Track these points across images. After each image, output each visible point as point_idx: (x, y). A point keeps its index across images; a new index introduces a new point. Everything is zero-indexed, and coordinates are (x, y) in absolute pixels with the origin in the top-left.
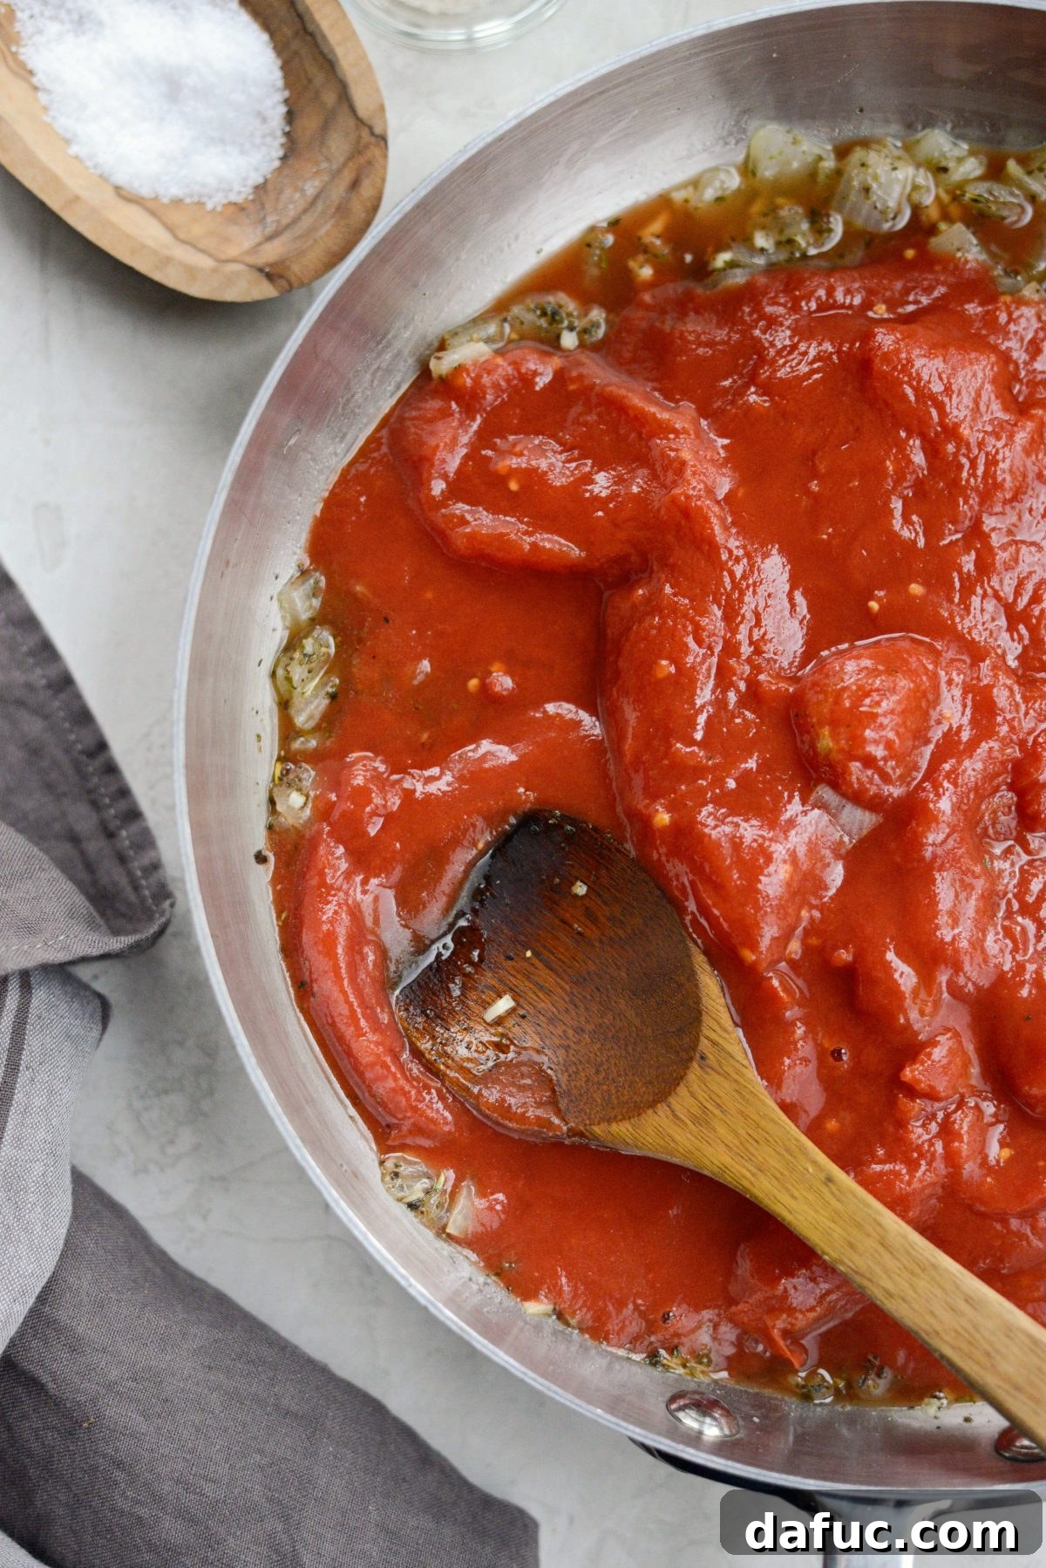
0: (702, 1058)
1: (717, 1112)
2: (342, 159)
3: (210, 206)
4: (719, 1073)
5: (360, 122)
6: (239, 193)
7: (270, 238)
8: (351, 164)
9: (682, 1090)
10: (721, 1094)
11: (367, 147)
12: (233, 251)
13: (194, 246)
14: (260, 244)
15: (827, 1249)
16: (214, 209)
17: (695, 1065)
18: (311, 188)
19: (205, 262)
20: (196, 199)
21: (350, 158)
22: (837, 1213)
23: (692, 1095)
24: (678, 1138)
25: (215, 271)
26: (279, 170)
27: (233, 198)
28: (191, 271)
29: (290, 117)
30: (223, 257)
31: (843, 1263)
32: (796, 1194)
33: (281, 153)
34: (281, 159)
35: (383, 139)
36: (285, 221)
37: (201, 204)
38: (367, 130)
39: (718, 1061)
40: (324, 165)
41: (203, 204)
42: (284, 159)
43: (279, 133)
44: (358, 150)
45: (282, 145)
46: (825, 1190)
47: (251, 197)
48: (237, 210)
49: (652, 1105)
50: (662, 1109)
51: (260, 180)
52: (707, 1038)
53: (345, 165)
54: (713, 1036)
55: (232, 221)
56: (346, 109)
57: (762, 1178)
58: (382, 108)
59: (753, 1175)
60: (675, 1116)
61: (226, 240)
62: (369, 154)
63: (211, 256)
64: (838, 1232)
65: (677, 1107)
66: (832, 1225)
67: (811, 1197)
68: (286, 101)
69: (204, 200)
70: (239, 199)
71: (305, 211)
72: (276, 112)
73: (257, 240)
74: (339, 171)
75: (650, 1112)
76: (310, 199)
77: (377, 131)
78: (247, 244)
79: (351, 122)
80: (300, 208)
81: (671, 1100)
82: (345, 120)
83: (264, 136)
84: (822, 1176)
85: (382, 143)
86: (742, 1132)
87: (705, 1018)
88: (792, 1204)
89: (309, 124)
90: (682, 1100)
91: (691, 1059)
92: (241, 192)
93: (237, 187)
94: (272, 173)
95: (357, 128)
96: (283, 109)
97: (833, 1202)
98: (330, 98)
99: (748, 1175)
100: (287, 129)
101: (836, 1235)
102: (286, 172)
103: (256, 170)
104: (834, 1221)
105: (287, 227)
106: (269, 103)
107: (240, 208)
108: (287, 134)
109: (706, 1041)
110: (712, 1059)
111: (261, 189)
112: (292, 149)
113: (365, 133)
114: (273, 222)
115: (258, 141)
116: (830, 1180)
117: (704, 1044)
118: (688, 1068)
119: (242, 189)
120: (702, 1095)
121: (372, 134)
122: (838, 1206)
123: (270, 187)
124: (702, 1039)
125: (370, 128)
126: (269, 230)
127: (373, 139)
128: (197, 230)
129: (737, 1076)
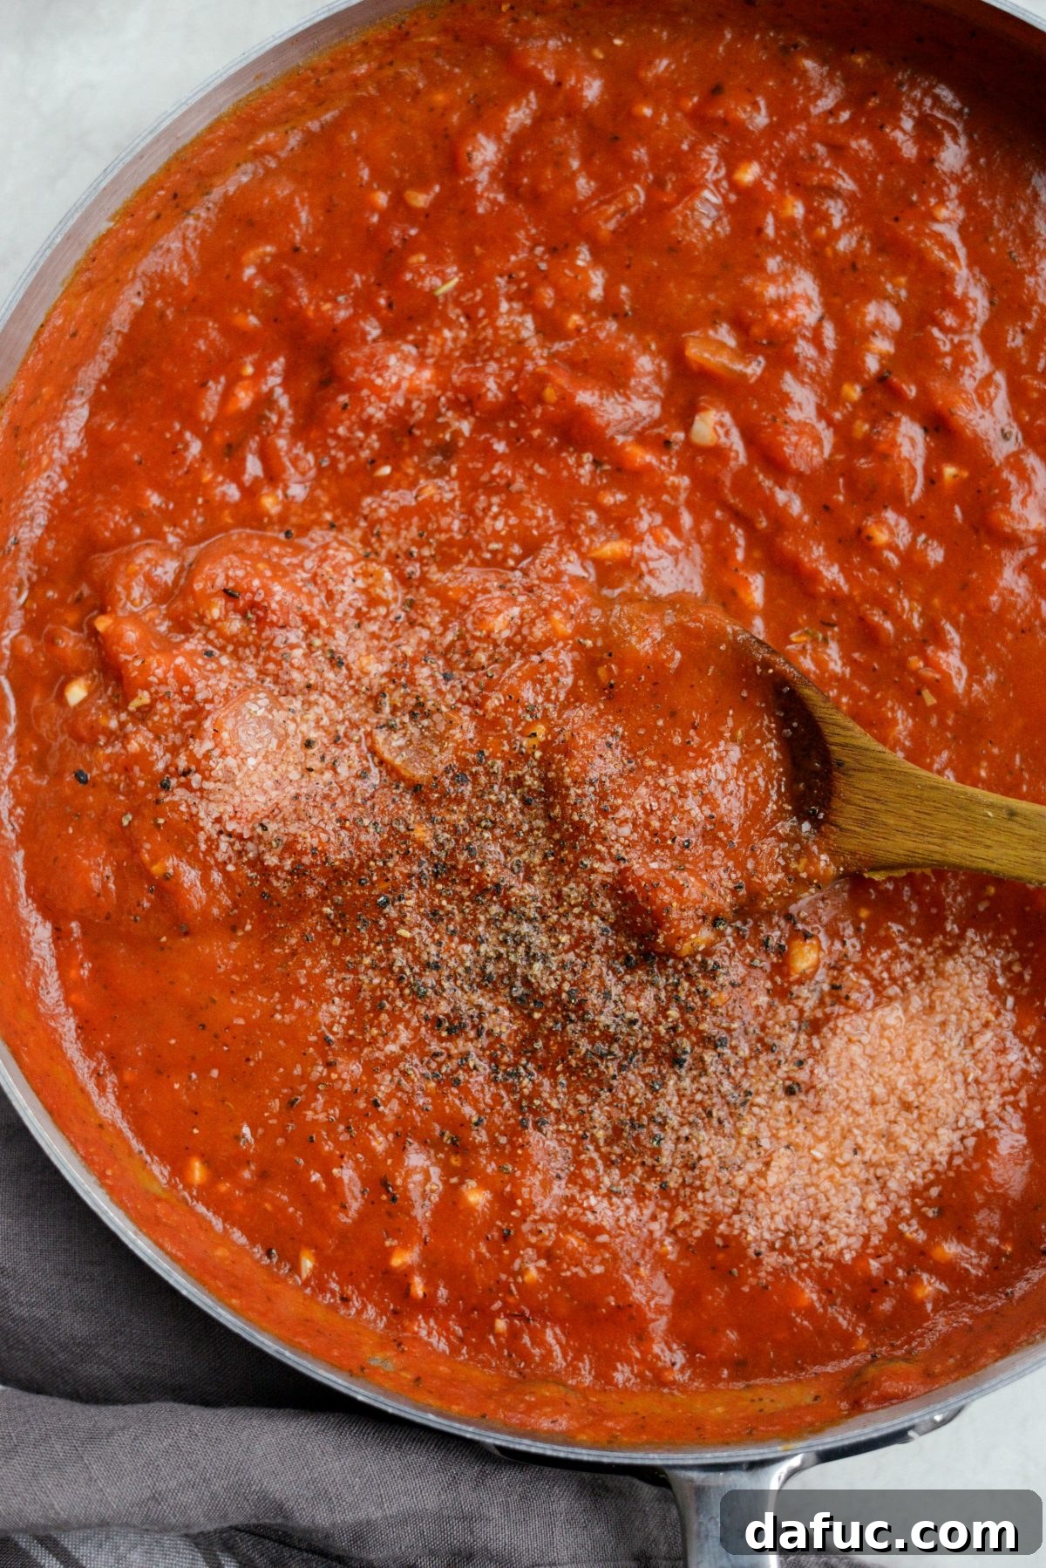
0: (841, 764)
1: (877, 806)
4: (862, 771)
9: (838, 804)
10: (874, 788)
17: (838, 775)
22: (1034, 839)
23: (849, 802)
32: (988, 842)
46: (1012, 825)
52: (835, 744)
54: (838, 740)
57: (949, 844)
59: (941, 846)
60: (844, 830)
65: (841, 822)
66: (1036, 853)
67: (1003, 838)
84: (1004, 814)
86: (911, 812)
87: (824, 727)
88: (990, 853)
90: (843, 813)
91: (831, 771)
97: (1025, 831)
99: (936, 848)
104: (1035, 849)
109: (836, 748)
110: (849, 761)
116: (1012, 813)
117: (835, 751)
118: (832, 781)
120: (858, 798)
122: (1032, 833)
124: (831, 747)
129: (880, 765)
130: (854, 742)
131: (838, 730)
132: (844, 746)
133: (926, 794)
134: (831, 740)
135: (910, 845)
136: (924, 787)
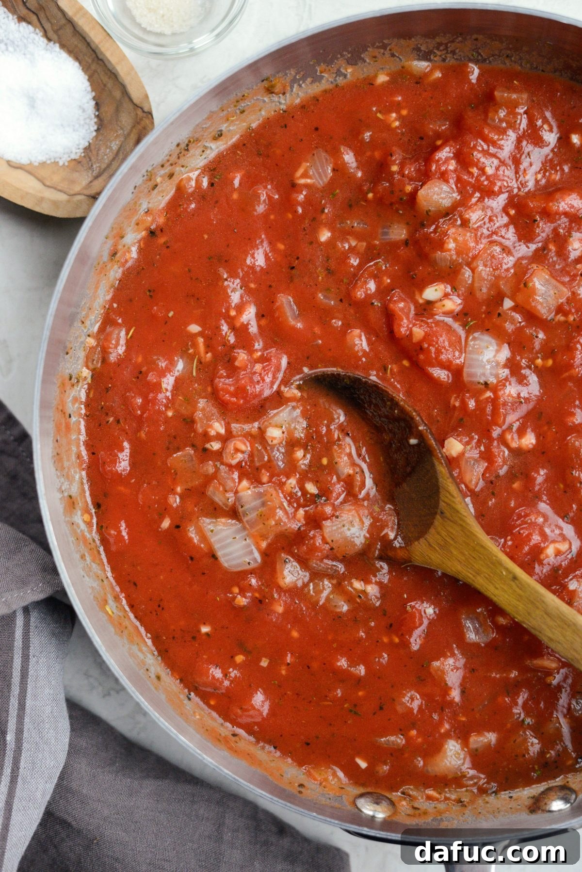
0: (442, 513)
1: (452, 542)
2: (129, 127)
3: (61, 164)
4: (451, 521)
5: (136, 106)
6: (76, 153)
7: (96, 177)
8: (134, 130)
9: (432, 530)
10: (454, 532)
11: (141, 119)
12: (77, 188)
13: (55, 189)
14: (91, 182)
15: (516, 616)
16: (64, 164)
17: (438, 517)
18: (115, 146)
19: (63, 197)
20: (53, 161)
21: (134, 127)
22: (520, 596)
23: (438, 533)
24: (433, 557)
25: (69, 201)
26: (96, 137)
27: (73, 156)
28: (55, 203)
29: (98, 106)
30: (72, 192)
31: (525, 623)
32: (497, 586)
33: (96, 128)
34: (96, 131)
35: (150, 113)
36: (104, 166)
37: (56, 163)
38: (140, 110)
39: (451, 515)
40: (120, 132)
41: (58, 162)
42: (97, 130)
43: (93, 116)
44: (137, 122)
45: (95, 123)
46: (512, 583)
47: (83, 155)
48: (76, 163)
49: (417, 539)
50: (422, 540)
51: (87, 144)
52: (444, 502)
53: (131, 131)
54: (446, 500)
55: (74, 170)
56: (126, 99)
57: (479, 578)
58: (147, 97)
59: (474, 576)
60: (430, 545)
61: (73, 182)
62: (143, 123)
63: (65, 193)
64: (521, 607)
65: (431, 541)
66: (518, 603)
67: (505, 588)
68: (94, 98)
69: (57, 160)
70: (77, 157)
71: (114, 159)
72: (90, 106)
73: (90, 179)
74: (129, 134)
75: (416, 543)
76: (115, 152)
77: (146, 109)
78: (84, 183)
79: (131, 106)
80: (111, 158)
81: (426, 536)
82: (127, 105)
83: (85, 119)
84: (511, 576)
85: (150, 116)
86: (467, 553)
87: (441, 490)
88: (496, 592)
89: (108, 110)
90: (432, 536)
91: (436, 513)
92: (77, 153)
93: (74, 151)
94: (92, 139)
95: (134, 109)
96: (93, 103)
97: (517, 590)
98: (117, 94)
99: (471, 576)
100: (97, 113)
101: (520, 608)
102: (100, 138)
103: (84, 139)
104: (518, 600)
105: (105, 170)
106: (85, 100)
107: (77, 162)
108: (98, 116)
109: (443, 504)
110: (448, 514)
111: (87, 149)
112: (101, 125)
113: (139, 112)
114: (96, 167)
115: (82, 122)
116: (515, 578)
117: (442, 504)
118: (434, 518)
119: (78, 151)
120: (444, 533)
121: (144, 112)
122: (520, 592)
123: (92, 147)
124: (441, 502)
125: (142, 108)
126: (95, 173)
127: (145, 115)
128: (56, 179)
129: (461, 523)
130: (453, 505)
131: (448, 495)
132: (448, 504)
133: (477, 548)
134: (442, 498)
135: (459, 568)
136: (478, 544)
